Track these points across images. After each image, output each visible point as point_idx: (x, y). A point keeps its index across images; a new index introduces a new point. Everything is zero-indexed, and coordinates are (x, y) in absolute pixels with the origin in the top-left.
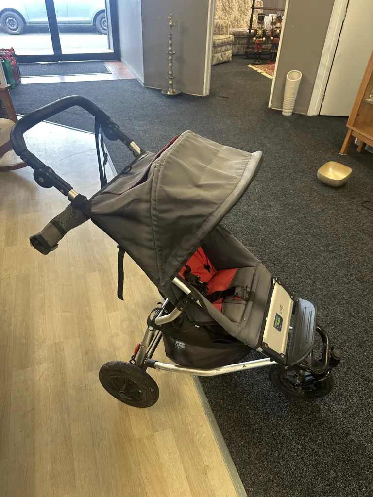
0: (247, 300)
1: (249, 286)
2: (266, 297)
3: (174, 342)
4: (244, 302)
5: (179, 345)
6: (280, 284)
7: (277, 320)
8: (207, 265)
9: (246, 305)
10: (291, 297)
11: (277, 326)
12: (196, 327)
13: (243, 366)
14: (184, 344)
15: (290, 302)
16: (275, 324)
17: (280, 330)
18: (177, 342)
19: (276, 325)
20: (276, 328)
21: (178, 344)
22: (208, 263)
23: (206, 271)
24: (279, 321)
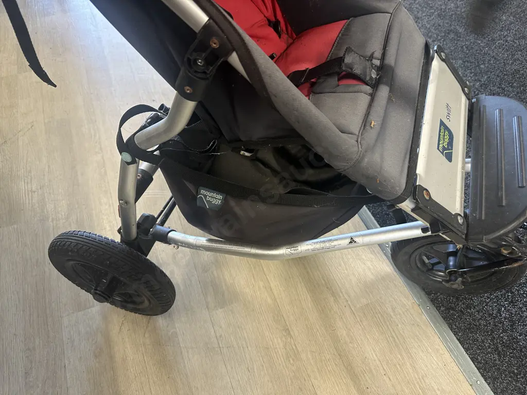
0: (375, 85)
1: (378, 54)
2: (416, 83)
3: (195, 193)
4: (368, 89)
5: (209, 199)
6: (443, 60)
7: (442, 134)
8: (273, 19)
9: (373, 96)
10: (463, 91)
11: (444, 149)
12: (244, 156)
13: (349, 240)
14: (220, 197)
15: (464, 102)
16: (439, 144)
17: (449, 157)
18: (203, 191)
19: (441, 146)
20: (442, 153)
21: (205, 196)
22: (275, 16)
23: (270, 31)
24: (447, 137)
